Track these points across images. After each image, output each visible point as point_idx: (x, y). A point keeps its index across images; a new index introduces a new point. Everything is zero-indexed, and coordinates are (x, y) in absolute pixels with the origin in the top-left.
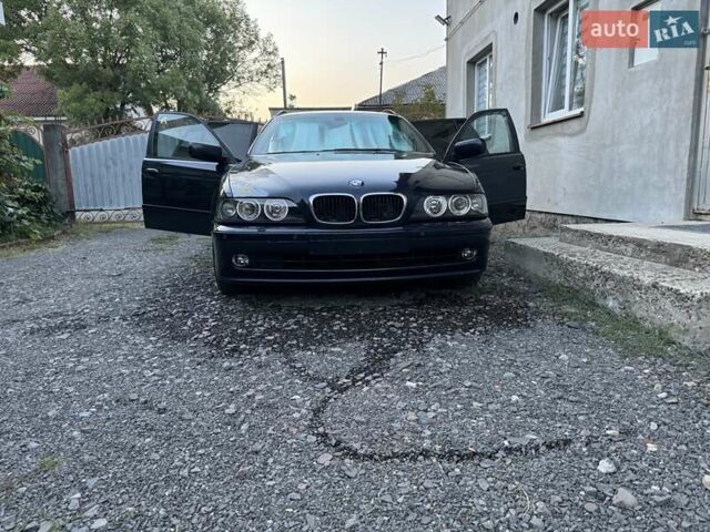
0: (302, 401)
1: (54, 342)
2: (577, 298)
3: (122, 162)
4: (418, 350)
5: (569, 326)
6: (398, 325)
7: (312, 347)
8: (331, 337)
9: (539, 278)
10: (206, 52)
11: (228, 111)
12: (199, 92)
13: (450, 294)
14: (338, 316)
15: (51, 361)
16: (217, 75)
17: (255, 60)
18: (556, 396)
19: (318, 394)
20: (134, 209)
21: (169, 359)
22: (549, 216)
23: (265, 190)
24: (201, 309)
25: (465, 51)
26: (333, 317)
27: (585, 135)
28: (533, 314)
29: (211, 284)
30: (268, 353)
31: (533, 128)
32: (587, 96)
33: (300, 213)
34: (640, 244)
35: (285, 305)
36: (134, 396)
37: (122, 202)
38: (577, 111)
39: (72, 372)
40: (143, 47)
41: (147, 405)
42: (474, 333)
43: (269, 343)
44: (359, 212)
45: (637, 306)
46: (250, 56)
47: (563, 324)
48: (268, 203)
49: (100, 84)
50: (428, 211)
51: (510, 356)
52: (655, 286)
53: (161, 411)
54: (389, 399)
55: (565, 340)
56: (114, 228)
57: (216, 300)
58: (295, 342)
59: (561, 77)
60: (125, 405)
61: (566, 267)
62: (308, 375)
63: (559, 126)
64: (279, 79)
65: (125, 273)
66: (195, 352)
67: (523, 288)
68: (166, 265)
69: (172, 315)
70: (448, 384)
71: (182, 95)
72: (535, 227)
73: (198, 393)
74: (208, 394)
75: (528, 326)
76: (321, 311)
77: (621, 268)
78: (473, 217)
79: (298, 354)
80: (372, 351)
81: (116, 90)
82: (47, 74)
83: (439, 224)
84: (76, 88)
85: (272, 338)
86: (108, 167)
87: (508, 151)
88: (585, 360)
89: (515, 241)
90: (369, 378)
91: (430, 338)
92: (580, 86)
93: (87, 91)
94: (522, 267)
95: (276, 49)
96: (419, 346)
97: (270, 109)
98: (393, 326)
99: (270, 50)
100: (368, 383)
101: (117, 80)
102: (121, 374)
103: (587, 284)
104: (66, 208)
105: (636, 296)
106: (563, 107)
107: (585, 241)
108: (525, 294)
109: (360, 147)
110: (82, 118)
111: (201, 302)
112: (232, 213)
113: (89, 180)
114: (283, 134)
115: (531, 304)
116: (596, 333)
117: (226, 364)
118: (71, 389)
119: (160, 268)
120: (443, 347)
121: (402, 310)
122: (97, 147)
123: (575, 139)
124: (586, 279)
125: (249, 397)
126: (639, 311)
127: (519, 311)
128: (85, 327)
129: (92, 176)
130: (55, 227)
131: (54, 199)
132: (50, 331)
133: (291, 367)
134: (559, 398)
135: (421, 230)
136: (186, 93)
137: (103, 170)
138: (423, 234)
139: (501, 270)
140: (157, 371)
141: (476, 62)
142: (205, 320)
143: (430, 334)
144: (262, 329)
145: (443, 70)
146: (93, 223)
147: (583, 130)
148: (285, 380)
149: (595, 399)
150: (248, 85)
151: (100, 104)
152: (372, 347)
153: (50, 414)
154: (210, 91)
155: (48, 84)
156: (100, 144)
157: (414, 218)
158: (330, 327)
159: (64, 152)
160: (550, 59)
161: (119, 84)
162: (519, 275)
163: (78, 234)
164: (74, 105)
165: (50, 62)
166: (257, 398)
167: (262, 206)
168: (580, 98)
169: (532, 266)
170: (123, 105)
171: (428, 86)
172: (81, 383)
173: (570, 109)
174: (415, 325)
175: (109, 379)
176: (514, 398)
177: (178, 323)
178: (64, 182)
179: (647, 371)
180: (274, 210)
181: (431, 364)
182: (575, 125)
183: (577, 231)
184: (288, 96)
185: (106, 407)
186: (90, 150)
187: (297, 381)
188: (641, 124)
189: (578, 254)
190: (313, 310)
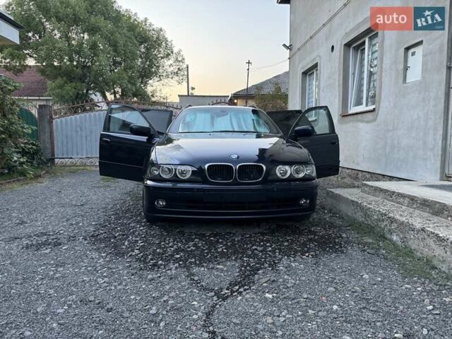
0: (199, 306)
1: (41, 255)
2: (373, 233)
3: (86, 129)
4: (272, 269)
5: (368, 253)
6: (259, 249)
7: (205, 264)
8: (216, 257)
9: (348, 216)
10: (140, 60)
11: (152, 96)
12: (134, 84)
13: (292, 225)
14: (221, 240)
15: (39, 269)
16: (146, 74)
17: (171, 65)
18: (361, 306)
19: (209, 301)
20: (92, 158)
21: (114, 270)
22: (354, 171)
23: (178, 159)
24: (133, 233)
25: (301, 66)
26: (218, 242)
27: (376, 123)
28: (345, 243)
29: (140, 214)
30: (176, 268)
31: (343, 116)
32: (377, 98)
33: (199, 174)
34: (413, 199)
35: (187, 231)
36: (92, 298)
37: (84, 153)
38: (371, 108)
39: (52, 279)
40: (102, 57)
41: (100, 305)
42: (308, 256)
43: (177, 261)
44: (235, 175)
45: (412, 241)
46: (167, 62)
47: (365, 251)
48: (179, 167)
49: (74, 78)
50: (279, 175)
51: (332, 275)
52: (423, 230)
53: (109, 310)
54: (255, 307)
55: (366, 263)
56: (79, 170)
57: (143, 226)
58: (193, 260)
59: (360, 85)
60: (86, 304)
61: (366, 212)
62: (202, 286)
63: (360, 116)
64: (185, 77)
65: (86, 204)
66: (130, 266)
67: (338, 222)
68: (112, 198)
69: (115, 237)
70: (293, 296)
71: (125, 86)
72: (345, 178)
73: (132, 297)
74: (138, 298)
75: (342, 252)
76: (210, 236)
77: (401, 215)
78: (307, 179)
79: (195, 270)
80: (243, 269)
81: (84, 82)
82: (42, 71)
83: (286, 183)
84: (59, 81)
85: (179, 256)
86: (77, 132)
87: (328, 132)
88: (379, 279)
89: (332, 190)
90: (242, 290)
91: (281, 259)
92: (373, 92)
93: (66, 82)
94: (337, 207)
95: (184, 59)
96: (273, 266)
97: (179, 96)
98: (256, 249)
99: (180, 59)
100: (241, 293)
101: (85, 76)
102: (83, 281)
103: (379, 223)
104: (49, 156)
105: (411, 235)
106: (362, 104)
107: (377, 194)
108: (340, 227)
109: (236, 130)
110: (62, 99)
111: (133, 227)
112: (156, 173)
113: (65, 139)
114: (188, 119)
115: (344, 235)
116: (386, 259)
117: (150, 277)
118: (52, 291)
119: (107, 200)
120: (288, 267)
121: (261, 237)
122: (71, 119)
123: (370, 125)
124: (378, 220)
125: (164, 301)
126: (413, 244)
127: (337, 240)
128: (60, 244)
129: (67, 137)
130: (42, 169)
131: (42, 151)
132: (39, 247)
133: (191, 279)
134: (364, 308)
135: (275, 186)
136: (127, 85)
137: (74, 133)
138: (275, 190)
139: (324, 208)
140: (106, 279)
141: (307, 73)
142: (136, 241)
143: (280, 257)
144: (172, 249)
145: (287, 73)
146: (65, 166)
147: (375, 120)
148: (187, 289)
149: (387, 309)
150: (166, 80)
151: (73, 90)
152: (243, 266)
153: (38, 310)
154: (142, 82)
155: (42, 77)
156: (73, 117)
157: (270, 179)
158: (216, 249)
159: (50, 122)
160: (354, 74)
161: (86, 78)
162: (335, 213)
163: (55, 174)
164: (57, 91)
165: (44, 64)
166: (170, 302)
167: (175, 169)
168: (373, 99)
169: (344, 208)
170: (87, 91)
171: (277, 84)
172: (59, 287)
173: (367, 105)
174: (270, 249)
175: (76, 285)
176: (335, 307)
177: (119, 243)
178: (49, 141)
179: (419, 289)
180: (182, 173)
181: (281, 280)
182: (369, 116)
183: (372, 187)
184: (190, 87)
185: (74, 306)
186: (66, 121)
187: (195, 290)
188: (412, 118)
189: (373, 203)
190: (204, 235)
